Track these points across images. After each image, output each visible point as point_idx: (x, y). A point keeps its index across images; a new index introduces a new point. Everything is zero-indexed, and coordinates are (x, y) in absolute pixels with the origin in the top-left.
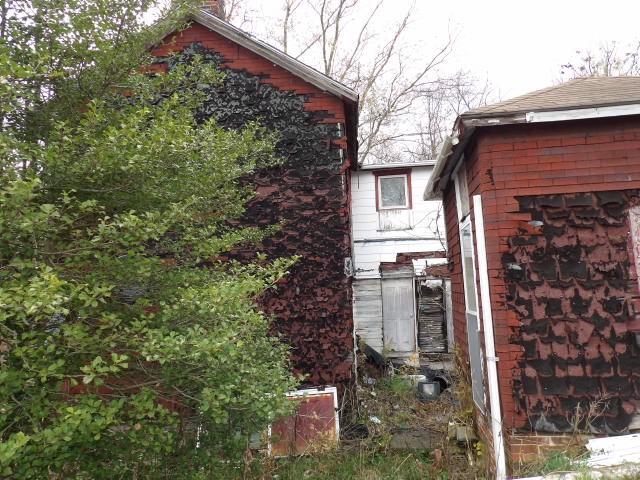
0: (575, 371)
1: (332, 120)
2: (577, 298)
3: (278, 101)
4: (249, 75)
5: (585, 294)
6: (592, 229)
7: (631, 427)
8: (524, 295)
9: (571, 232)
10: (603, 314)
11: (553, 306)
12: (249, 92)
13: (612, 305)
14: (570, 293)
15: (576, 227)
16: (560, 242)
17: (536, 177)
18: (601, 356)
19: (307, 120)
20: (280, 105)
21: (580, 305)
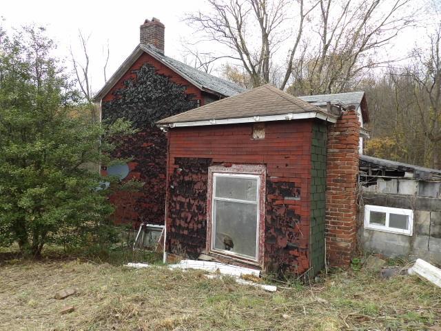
0: (186, 232)
1: (196, 99)
2: (189, 203)
3: (175, 89)
4: (165, 77)
5: (192, 202)
6: (197, 174)
7: (200, 258)
8: (175, 199)
9: (190, 174)
10: (197, 211)
11: (182, 204)
12: (165, 85)
13: (199, 208)
14: (188, 200)
15: (192, 173)
16: (187, 179)
17: (182, 149)
18: (193, 228)
19: (185, 99)
20: (176, 91)
21: (190, 205)
